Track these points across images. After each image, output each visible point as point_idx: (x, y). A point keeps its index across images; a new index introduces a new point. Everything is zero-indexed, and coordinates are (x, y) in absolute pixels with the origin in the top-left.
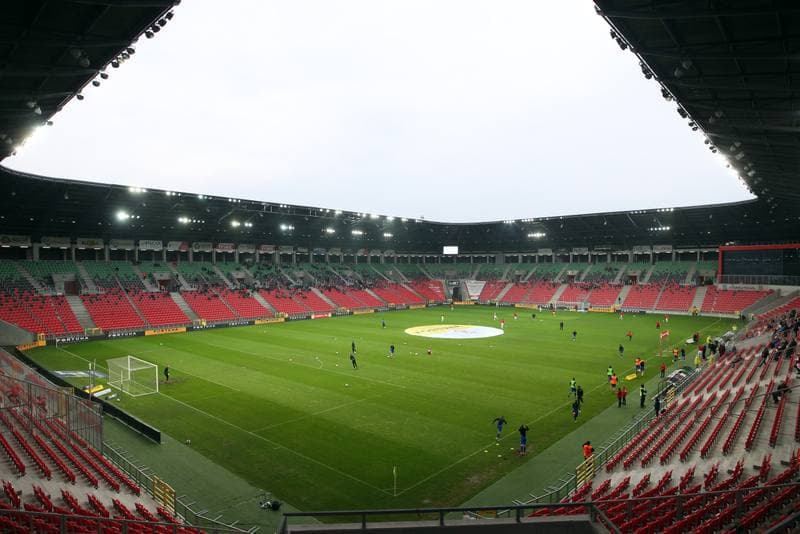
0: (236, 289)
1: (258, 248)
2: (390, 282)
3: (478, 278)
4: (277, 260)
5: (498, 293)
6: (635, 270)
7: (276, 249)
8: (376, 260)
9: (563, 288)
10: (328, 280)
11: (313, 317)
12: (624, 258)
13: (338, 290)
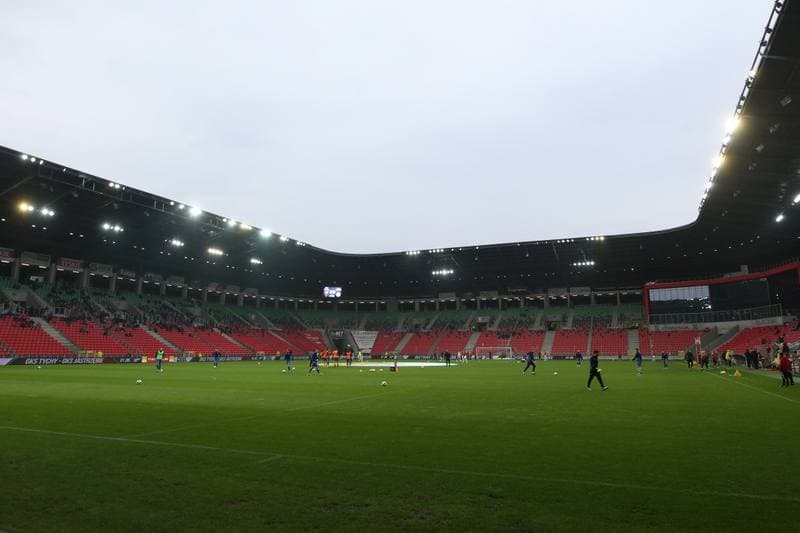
0: (9, 314)
1: (55, 261)
2: (252, 327)
3: (368, 328)
4: (85, 283)
5: (395, 345)
6: (555, 315)
7: (85, 266)
8: (232, 300)
9: (476, 337)
10: (165, 317)
11: (144, 360)
12: (538, 304)
13: (180, 330)
